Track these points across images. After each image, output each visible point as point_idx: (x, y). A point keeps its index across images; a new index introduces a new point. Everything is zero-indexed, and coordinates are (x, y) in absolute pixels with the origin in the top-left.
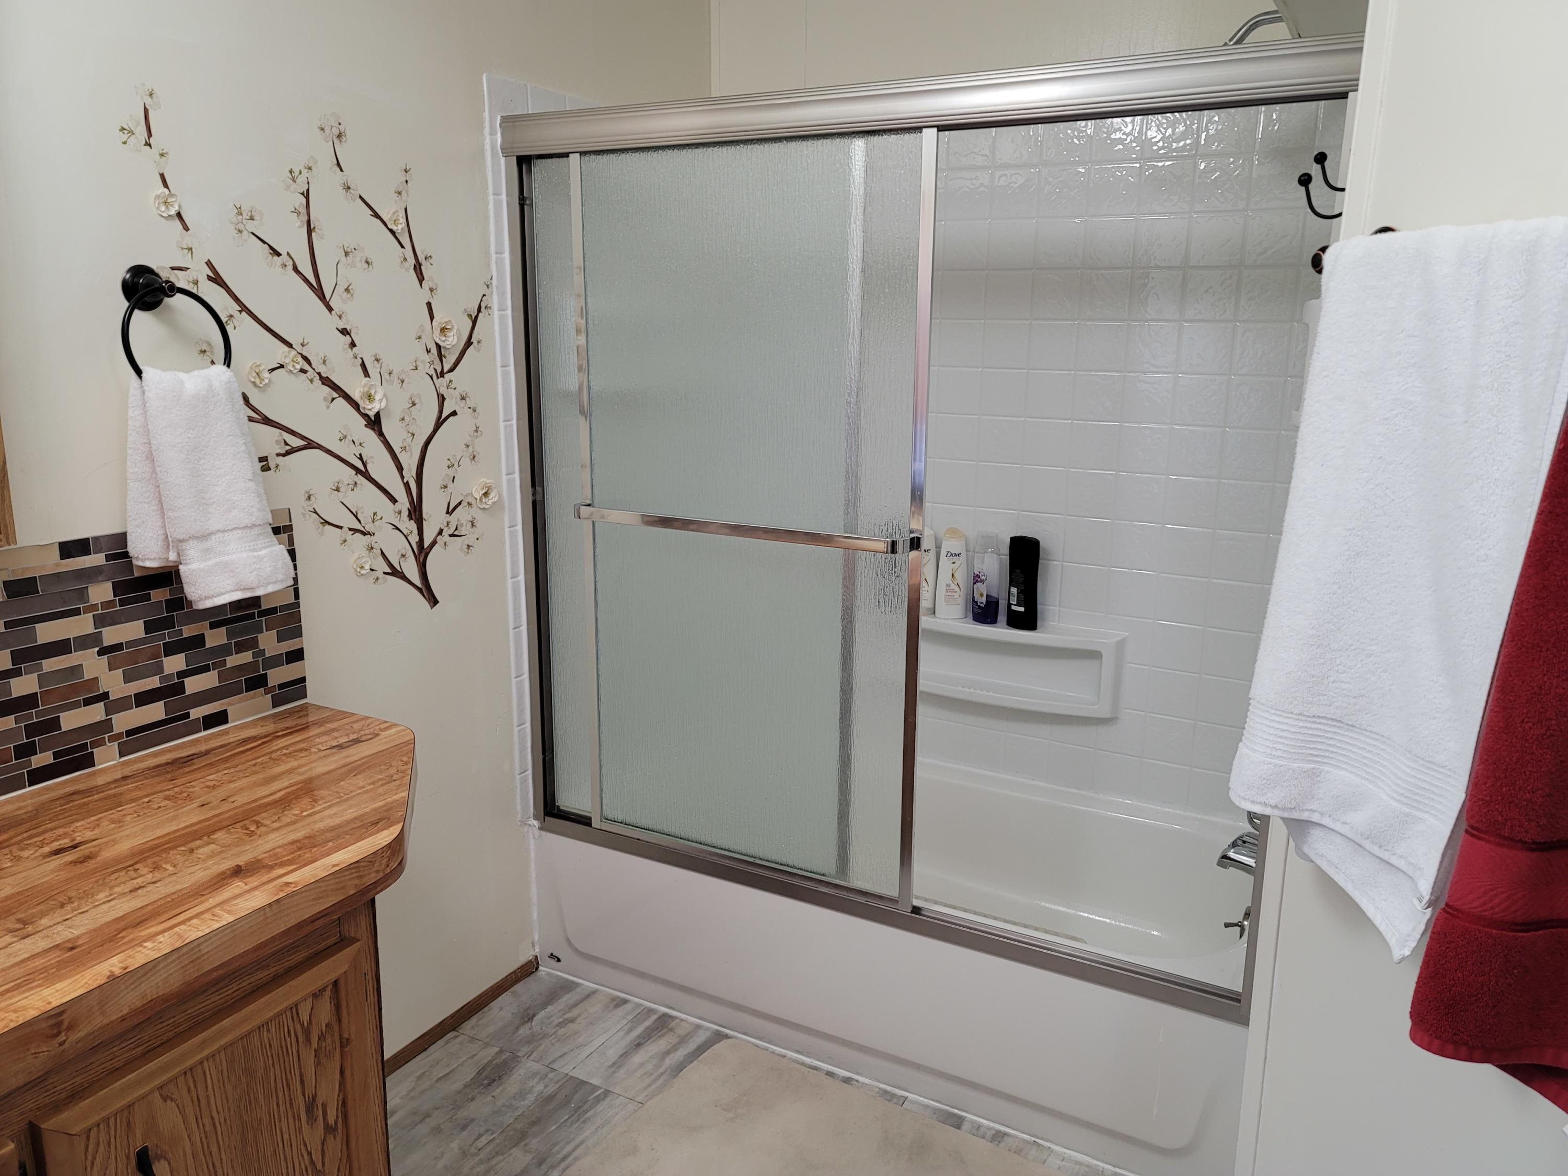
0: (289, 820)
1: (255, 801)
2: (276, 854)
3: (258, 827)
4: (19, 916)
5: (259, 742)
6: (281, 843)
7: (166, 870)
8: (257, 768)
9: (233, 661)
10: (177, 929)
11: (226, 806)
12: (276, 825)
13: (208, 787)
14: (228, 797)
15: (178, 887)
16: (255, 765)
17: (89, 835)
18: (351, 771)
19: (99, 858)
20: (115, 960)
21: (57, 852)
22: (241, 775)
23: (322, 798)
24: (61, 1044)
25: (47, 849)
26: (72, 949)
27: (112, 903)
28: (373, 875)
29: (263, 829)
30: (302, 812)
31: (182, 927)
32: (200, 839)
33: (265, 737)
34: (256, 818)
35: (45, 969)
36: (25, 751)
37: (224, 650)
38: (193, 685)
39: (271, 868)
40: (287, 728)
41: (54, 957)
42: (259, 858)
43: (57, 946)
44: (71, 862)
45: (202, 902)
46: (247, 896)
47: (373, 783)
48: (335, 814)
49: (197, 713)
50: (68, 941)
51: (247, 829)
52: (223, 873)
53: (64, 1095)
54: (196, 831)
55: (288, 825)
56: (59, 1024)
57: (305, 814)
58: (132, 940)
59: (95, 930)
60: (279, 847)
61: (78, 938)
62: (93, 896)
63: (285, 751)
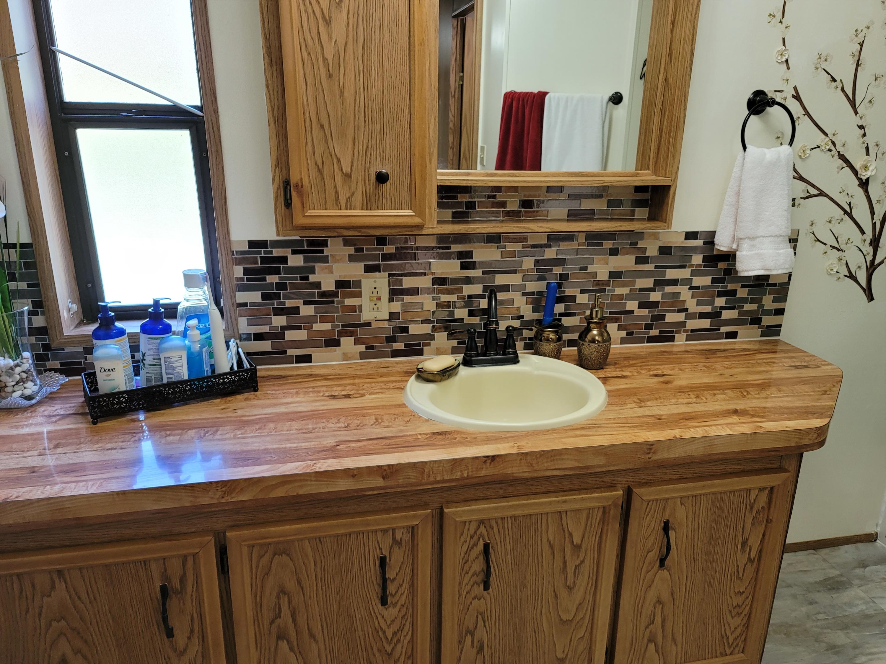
0: (764, 396)
1: (747, 381)
2: (756, 410)
3: (747, 394)
4: (639, 397)
5: (752, 352)
6: (759, 406)
7: (702, 399)
8: (749, 365)
9: (747, 307)
10: (705, 428)
11: (732, 379)
12: (757, 396)
13: (725, 367)
14: (734, 375)
15: (707, 409)
16: (748, 363)
17: (669, 372)
18: (802, 381)
19: (673, 384)
20: (677, 431)
21: (656, 375)
22: (741, 366)
23: (783, 391)
24: (649, 458)
25: (651, 373)
26: (659, 419)
27: (678, 406)
28: (807, 440)
29: (750, 396)
30: (772, 394)
31: (708, 428)
32: (719, 390)
33: (755, 350)
34: (747, 389)
35: (647, 424)
36: (649, 327)
37: (744, 301)
38: (726, 315)
39: (753, 416)
40: (767, 349)
41: (652, 420)
42: (747, 409)
43: (653, 416)
44: (661, 382)
45: (718, 420)
46: (740, 425)
47: (814, 392)
48: (790, 401)
49: (724, 329)
50: (658, 415)
51: (742, 393)
52: (729, 410)
53: (643, 481)
54: (717, 386)
55: (763, 398)
56: (651, 449)
57: (773, 395)
58: (685, 425)
59: (669, 415)
60: (758, 407)
61: (662, 415)
62: (670, 399)
63: (764, 361)
